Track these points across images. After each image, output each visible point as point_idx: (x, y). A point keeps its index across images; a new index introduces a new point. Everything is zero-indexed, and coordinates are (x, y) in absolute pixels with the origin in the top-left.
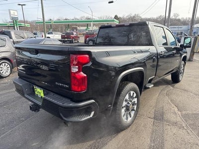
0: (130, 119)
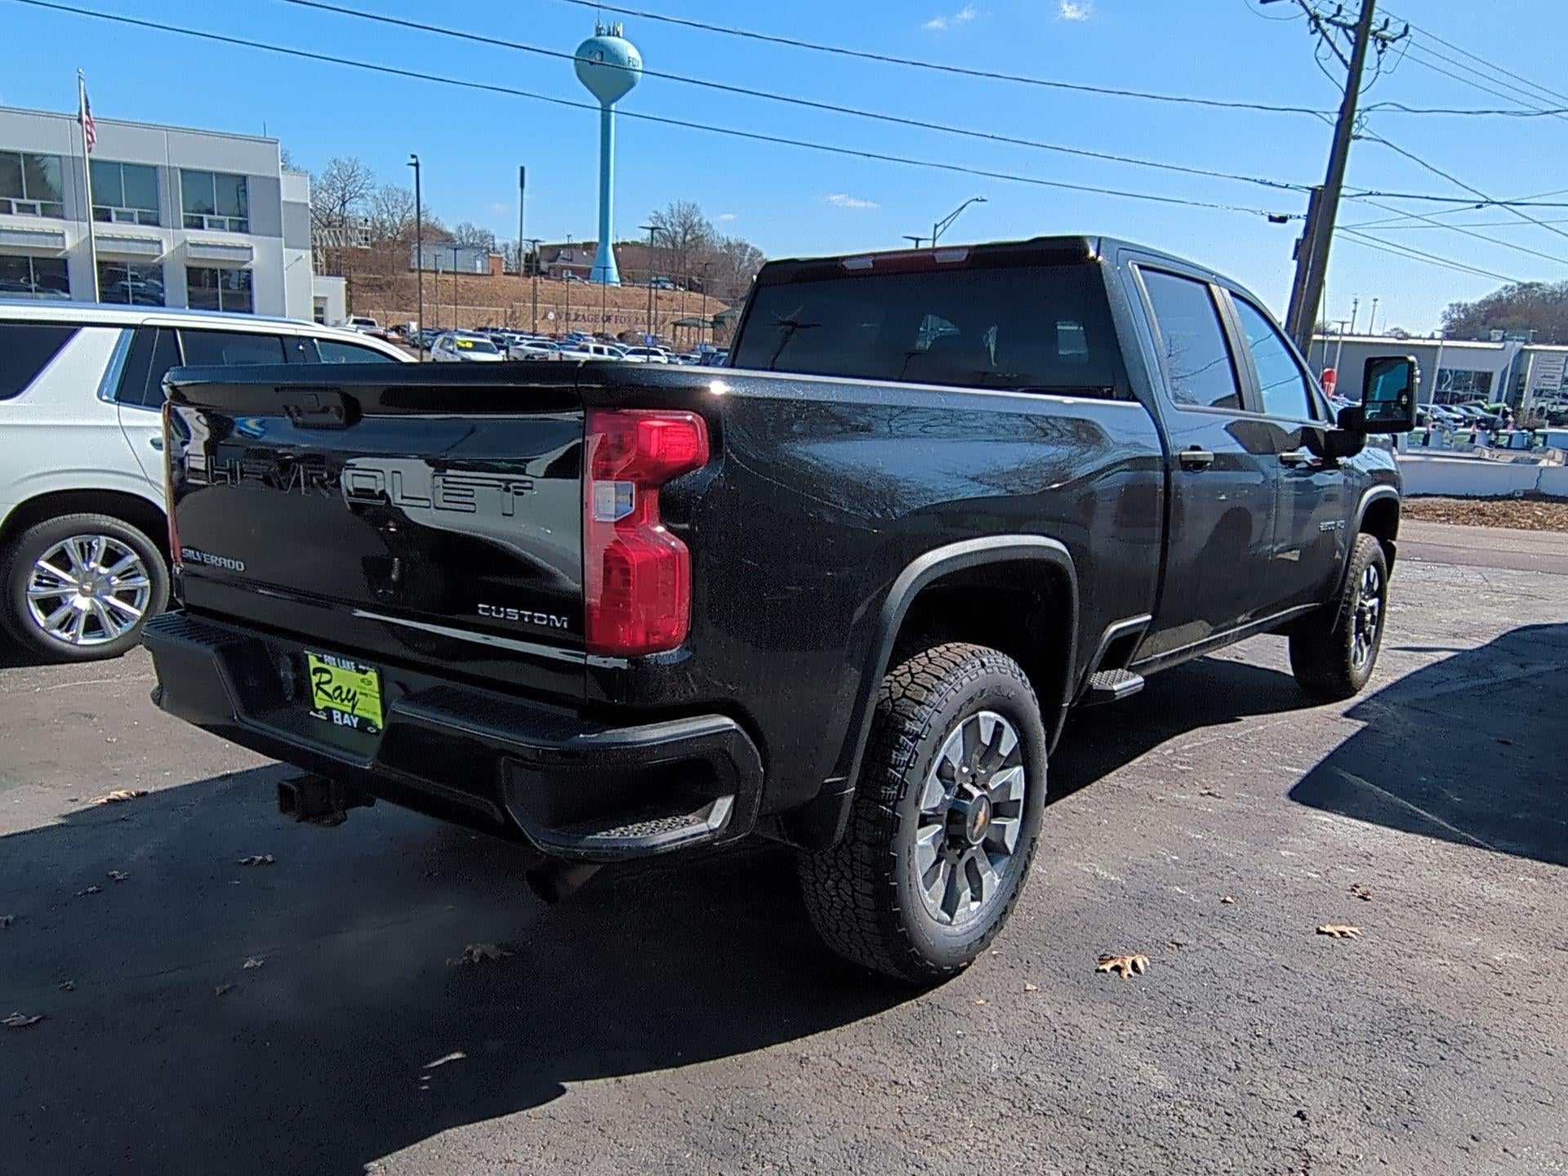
0: (970, 913)
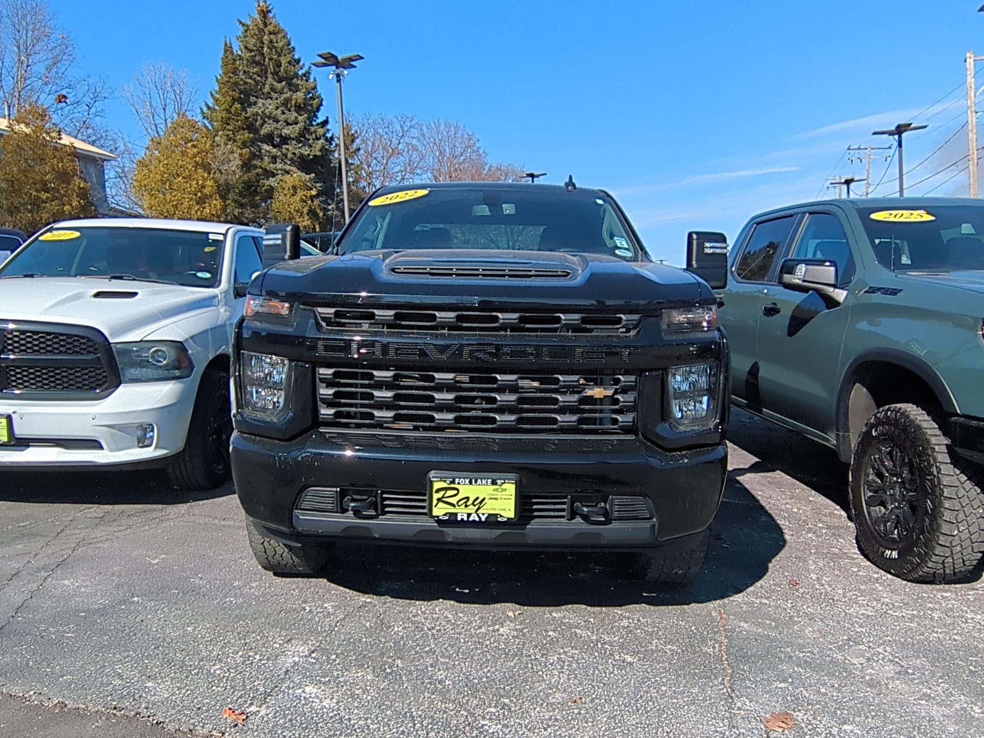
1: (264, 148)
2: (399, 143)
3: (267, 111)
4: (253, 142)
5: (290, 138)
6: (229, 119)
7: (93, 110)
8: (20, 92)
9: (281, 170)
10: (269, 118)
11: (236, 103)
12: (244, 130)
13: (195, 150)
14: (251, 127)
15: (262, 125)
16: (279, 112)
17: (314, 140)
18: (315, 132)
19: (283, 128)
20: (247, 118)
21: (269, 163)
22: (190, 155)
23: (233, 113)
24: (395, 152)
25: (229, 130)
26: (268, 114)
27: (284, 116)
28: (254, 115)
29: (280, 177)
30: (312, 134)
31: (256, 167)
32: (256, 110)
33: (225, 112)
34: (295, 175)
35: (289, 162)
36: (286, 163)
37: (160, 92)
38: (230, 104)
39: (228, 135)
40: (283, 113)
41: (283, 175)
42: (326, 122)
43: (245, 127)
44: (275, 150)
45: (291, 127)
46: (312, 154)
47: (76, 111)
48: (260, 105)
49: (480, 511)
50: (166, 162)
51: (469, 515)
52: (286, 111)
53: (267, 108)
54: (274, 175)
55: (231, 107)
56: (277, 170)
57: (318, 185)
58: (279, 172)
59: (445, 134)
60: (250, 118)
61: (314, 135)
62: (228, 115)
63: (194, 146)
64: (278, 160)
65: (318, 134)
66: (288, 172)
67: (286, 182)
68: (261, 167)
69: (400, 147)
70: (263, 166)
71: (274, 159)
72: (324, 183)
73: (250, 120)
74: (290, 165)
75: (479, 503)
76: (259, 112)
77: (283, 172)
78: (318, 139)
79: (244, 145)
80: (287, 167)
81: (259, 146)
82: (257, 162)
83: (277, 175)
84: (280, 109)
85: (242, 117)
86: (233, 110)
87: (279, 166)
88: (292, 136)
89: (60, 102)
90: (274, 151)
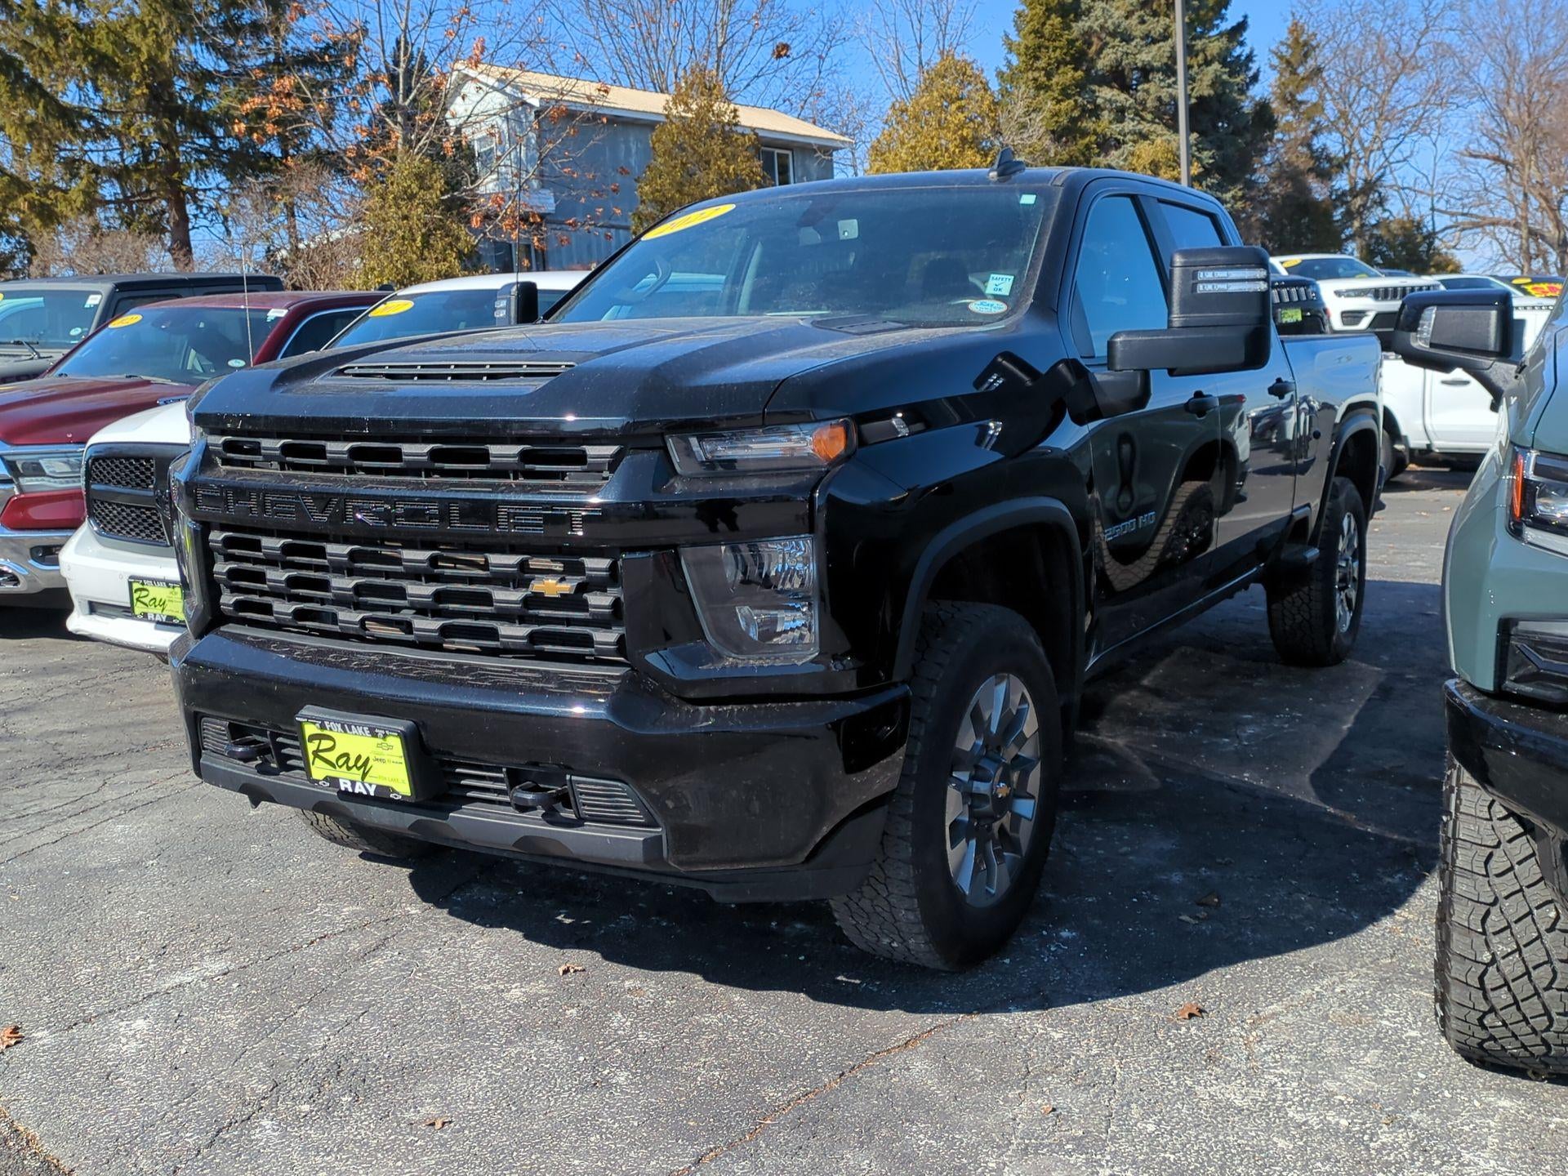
1: (1102, 94)
2: (1419, 46)
3: (1110, 22)
4: (1081, 86)
5: (1153, 69)
6: (1039, 48)
7: (826, 65)
8: (720, 49)
9: (1133, 133)
10: (1113, 35)
11: (1053, 16)
12: (1066, 63)
13: (961, 116)
14: (1079, 58)
15: (1099, 52)
16: (1134, 20)
17: (1199, 66)
18: (1203, 50)
19: (1140, 52)
20: (1071, 42)
21: (1110, 122)
22: (952, 126)
23: (1047, 36)
24: (1407, 65)
25: (1037, 69)
26: (1111, 28)
27: (1144, 27)
28: (1086, 33)
29: (1128, 147)
30: (1197, 56)
31: (1084, 133)
32: (1088, 24)
33: (1033, 35)
34: (1159, 141)
35: (1149, 117)
36: (1143, 119)
37: (914, 17)
38: (1042, 20)
39: (1035, 80)
40: (1143, 22)
41: (1135, 142)
42: (1241, 27)
43: (1068, 59)
44: (1123, 96)
45: (1155, 48)
46: (1194, 94)
47: (806, 67)
48: (1098, 12)
49: (367, 779)
50: (913, 143)
51: (353, 783)
52: (1146, 18)
53: (1111, 17)
54: (1118, 144)
55: (1044, 24)
56: (1125, 136)
57: (1206, 154)
58: (1129, 137)
59: (1520, 12)
60: (1077, 40)
61: (1201, 57)
62: (1037, 41)
63: (961, 109)
64: (1129, 115)
65: (1208, 54)
66: (1144, 136)
67: (1139, 157)
68: (1095, 133)
69: (1421, 52)
70: (1099, 130)
71: (1120, 113)
72: (1219, 148)
73: (1077, 44)
74: (1153, 122)
75: (364, 766)
76: (1096, 27)
77: (1136, 137)
78: (1208, 63)
79: (1065, 93)
80: (1145, 127)
81: (1094, 92)
82: (1088, 124)
83: (1124, 143)
84: (1137, 14)
85: (1063, 42)
86: (1047, 30)
87: (1129, 125)
88: (1155, 64)
89: (779, 56)
90: (1122, 98)
